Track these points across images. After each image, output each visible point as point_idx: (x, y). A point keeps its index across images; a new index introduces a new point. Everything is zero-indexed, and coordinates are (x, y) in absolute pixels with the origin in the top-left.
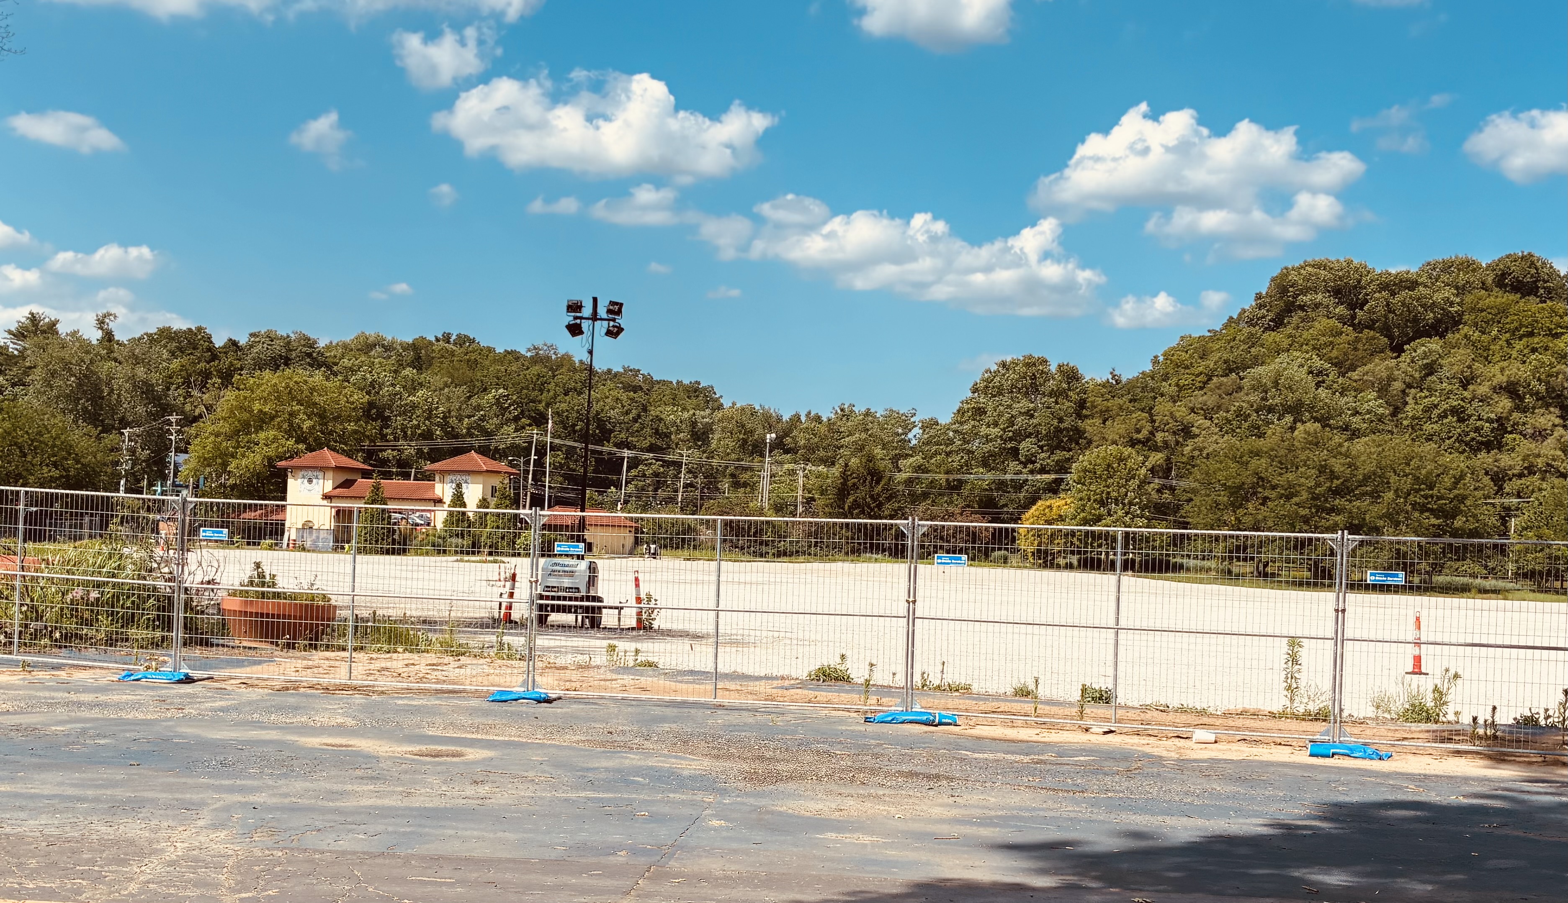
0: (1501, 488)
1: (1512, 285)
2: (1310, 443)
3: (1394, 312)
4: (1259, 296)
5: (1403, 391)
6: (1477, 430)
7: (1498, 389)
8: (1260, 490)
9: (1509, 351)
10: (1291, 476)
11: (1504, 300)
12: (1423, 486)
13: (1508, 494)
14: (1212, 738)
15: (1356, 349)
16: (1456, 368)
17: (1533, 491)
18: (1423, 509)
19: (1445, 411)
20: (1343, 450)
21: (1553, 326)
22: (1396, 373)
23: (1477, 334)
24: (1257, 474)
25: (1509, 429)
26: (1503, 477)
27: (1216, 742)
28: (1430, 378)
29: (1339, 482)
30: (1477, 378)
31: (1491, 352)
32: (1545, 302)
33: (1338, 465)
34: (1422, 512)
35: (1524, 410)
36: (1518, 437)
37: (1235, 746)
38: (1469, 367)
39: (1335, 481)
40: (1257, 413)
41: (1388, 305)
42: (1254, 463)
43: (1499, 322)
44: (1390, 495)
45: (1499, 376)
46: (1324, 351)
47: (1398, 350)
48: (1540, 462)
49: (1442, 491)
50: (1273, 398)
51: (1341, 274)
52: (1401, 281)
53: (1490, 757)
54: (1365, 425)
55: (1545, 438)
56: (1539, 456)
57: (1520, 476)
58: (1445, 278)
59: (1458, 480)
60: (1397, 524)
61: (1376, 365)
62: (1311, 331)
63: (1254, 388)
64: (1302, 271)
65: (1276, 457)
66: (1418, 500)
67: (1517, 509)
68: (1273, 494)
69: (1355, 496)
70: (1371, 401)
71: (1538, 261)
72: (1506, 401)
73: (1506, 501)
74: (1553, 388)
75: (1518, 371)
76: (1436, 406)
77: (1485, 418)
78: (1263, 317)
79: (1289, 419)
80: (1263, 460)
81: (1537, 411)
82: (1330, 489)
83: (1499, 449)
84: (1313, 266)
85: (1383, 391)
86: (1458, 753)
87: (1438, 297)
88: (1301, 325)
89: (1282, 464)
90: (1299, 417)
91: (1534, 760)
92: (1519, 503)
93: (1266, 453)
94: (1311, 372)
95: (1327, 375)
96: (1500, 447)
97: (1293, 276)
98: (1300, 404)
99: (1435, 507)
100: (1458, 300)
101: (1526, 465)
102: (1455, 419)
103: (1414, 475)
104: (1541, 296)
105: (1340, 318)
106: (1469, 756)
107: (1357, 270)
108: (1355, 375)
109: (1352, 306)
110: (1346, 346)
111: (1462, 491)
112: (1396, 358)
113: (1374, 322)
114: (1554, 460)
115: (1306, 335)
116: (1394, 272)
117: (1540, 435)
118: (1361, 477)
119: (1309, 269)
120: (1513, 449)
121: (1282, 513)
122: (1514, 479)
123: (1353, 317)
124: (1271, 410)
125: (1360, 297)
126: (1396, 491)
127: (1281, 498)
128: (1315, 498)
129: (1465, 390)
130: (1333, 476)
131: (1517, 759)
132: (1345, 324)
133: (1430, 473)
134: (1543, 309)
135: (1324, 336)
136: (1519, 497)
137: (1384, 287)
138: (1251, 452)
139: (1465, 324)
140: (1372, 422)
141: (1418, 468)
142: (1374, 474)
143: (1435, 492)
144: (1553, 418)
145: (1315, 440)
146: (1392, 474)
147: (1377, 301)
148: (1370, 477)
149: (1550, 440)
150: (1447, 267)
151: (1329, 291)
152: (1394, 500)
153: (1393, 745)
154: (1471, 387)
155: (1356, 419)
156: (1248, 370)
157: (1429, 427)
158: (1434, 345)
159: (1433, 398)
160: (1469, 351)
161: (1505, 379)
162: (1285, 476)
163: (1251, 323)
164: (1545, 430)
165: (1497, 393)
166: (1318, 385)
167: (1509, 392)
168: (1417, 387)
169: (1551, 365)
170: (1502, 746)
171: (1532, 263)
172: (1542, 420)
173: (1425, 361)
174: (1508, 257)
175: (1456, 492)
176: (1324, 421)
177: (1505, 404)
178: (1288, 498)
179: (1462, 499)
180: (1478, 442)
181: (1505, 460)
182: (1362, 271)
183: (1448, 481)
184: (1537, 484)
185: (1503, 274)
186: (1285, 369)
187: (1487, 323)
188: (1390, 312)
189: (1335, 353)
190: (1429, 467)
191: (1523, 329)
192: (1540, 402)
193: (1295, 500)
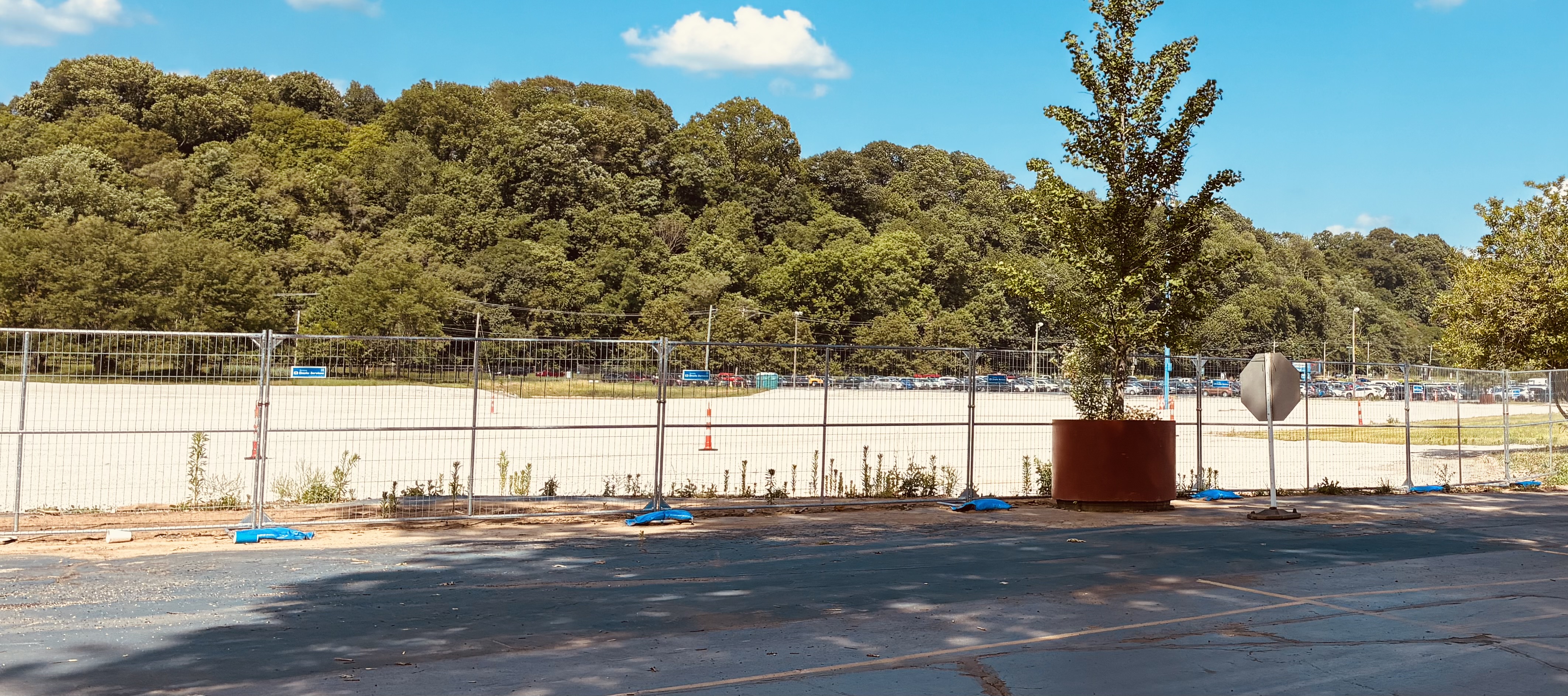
0: (287, 283)
1: (296, 100)
2: (97, 236)
3: (182, 114)
4: (35, 86)
5: (192, 191)
6: (265, 229)
7: (285, 193)
8: (39, 282)
9: (294, 158)
10: (76, 269)
11: (289, 113)
12: (215, 281)
13: (294, 288)
14: (128, 536)
15: (142, 146)
16: (244, 172)
17: (317, 287)
18: (215, 302)
19: (234, 210)
20: (133, 244)
21: (335, 140)
22: (184, 172)
23: (265, 141)
24: (37, 266)
25: (295, 230)
26: (290, 273)
27: (132, 540)
28: (218, 179)
29: (128, 275)
30: (265, 181)
31: (277, 159)
32: (327, 118)
33: (127, 259)
34: (214, 305)
35: (309, 214)
36: (303, 237)
37: (155, 542)
38: (258, 171)
39: (124, 274)
40: (33, 203)
41: (176, 107)
42: (34, 255)
43: (285, 132)
44: (183, 289)
45: (286, 182)
46: (108, 146)
47: (187, 150)
48: (323, 260)
49: (235, 285)
50: (52, 188)
51: (125, 72)
52: (190, 85)
53: (400, 527)
54: (152, 220)
55: (328, 239)
56: (322, 255)
57: (305, 272)
58: (233, 86)
59: (250, 276)
60: (188, 317)
61: (164, 163)
62: (93, 125)
63: (29, 178)
64: (84, 66)
65: (59, 249)
66: (211, 294)
67: (302, 303)
68: (55, 287)
69: (145, 289)
70: (158, 197)
71: (320, 80)
72: (293, 204)
73: (292, 295)
74: (335, 194)
75: (305, 179)
76: (225, 205)
77: (273, 219)
78: (40, 106)
79: (69, 211)
80: (44, 252)
81: (320, 214)
82: (119, 282)
83: (285, 247)
84: (97, 61)
85: (171, 187)
86: (371, 526)
87: (226, 105)
88: (83, 119)
89: (64, 256)
90: (81, 210)
91: (438, 525)
92: (304, 297)
93: (47, 244)
94: (92, 166)
95: (110, 169)
96: (287, 245)
97: (75, 70)
98: (82, 196)
99: (228, 300)
100: (247, 109)
101: (310, 263)
102: (244, 218)
103: (207, 270)
104: (322, 112)
105: (125, 115)
106: (382, 528)
107: (142, 69)
108: (141, 171)
109: (139, 105)
110: (133, 142)
111: (254, 286)
112: (184, 158)
113: (161, 122)
114: (337, 259)
115: (87, 128)
116: (182, 76)
117: (324, 236)
118: (152, 271)
119: (94, 64)
120: (299, 248)
121: (64, 305)
122: (300, 275)
123: (140, 115)
124: (48, 201)
125: (147, 96)
126: (189, 285)
127: (63, 291)
128: (102, 290)
129: (254, 192)
130: (121, 269)
131: (424, 526)
132: (130, 121)
133: (223, 268)
134: (326, 124)
135: (108, 131)
136: (304, 291)
137: (172, 89)
138: (30, 243)
139: (253, 130)
140: (159, 217)
141: (211, 264)
142: (166, 268)
143: (228, 286)
144: (335, 222)
145: (102, 233)
146: (184, 268)
147: (165, 103)
148: (161, 271)
149: (333, 241)
150: (235, 77)
151: (113, 88)
152: (187, 294)
153: (310, 525)
154: (259, 190)
155: (144, 213)
156: (24, 159)
157: (217, 225)
158: (221, 149)
159: (222, 198)
160: (257, 156)
161: (292, 185)
162: (69, 268)
163: (27, 111)
164: (328, 232)
165: (285, 197)
166: (101, 180)
167: (296, 196)
168: (206, 187)
169: (334, 175)
170: (406, 516)
171: (315, 82)
172: (325, 223)
173: (214, 163)
174: (293, 74)
175: (248, 286)
176: (109, 214)
177: (291, 207)
178: (73, 290)
179: (254, 293)
180: (266, 240)
181: (291, 257)
182: (150, 73)
183: (241, 276)
184: (321, 279)
185: (288, 90)
186: (65, 161)
187: (274, 132)
188: (178, 113)
189: (120, 148)
190: (222, 263)
191: (308, 140)
192: (323, 207)
193: (79, 292)
